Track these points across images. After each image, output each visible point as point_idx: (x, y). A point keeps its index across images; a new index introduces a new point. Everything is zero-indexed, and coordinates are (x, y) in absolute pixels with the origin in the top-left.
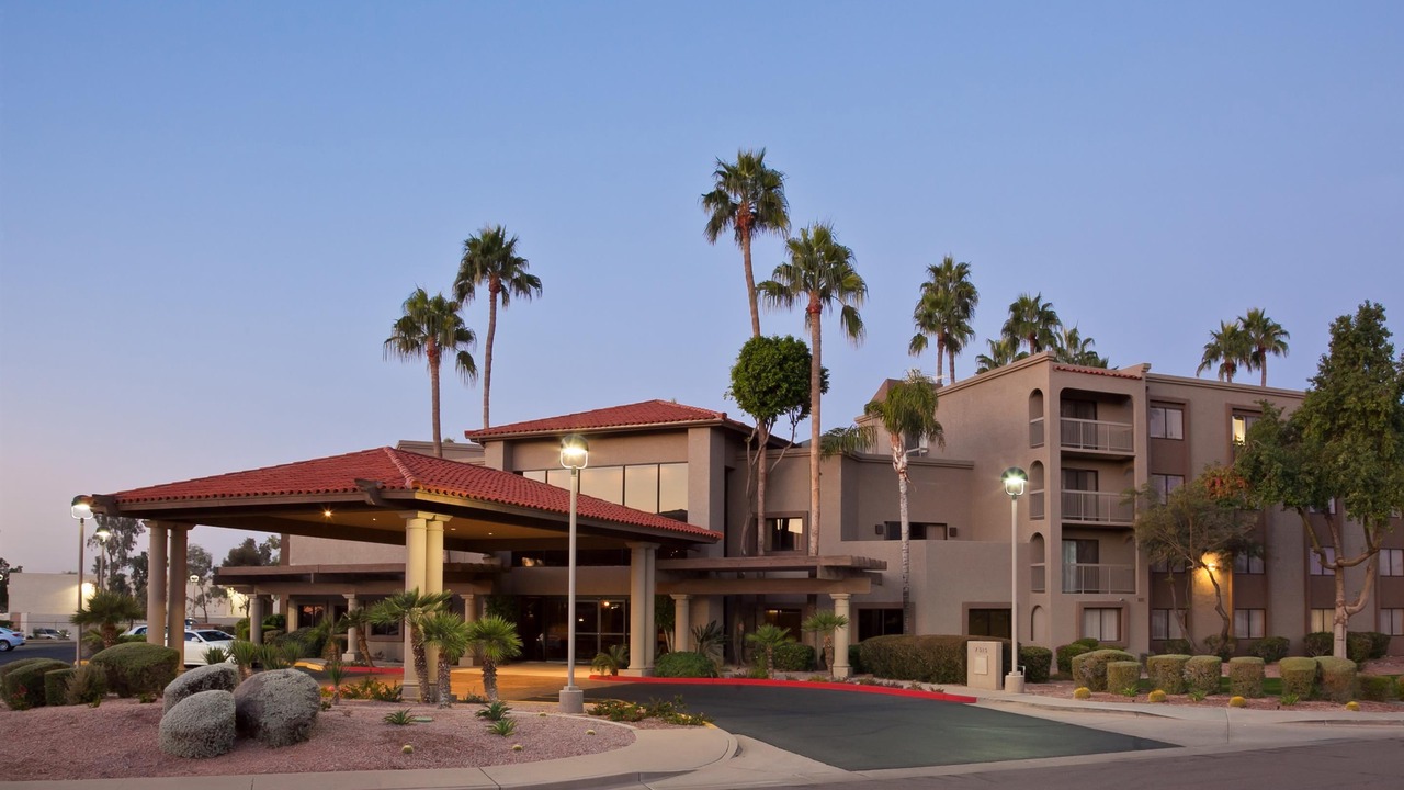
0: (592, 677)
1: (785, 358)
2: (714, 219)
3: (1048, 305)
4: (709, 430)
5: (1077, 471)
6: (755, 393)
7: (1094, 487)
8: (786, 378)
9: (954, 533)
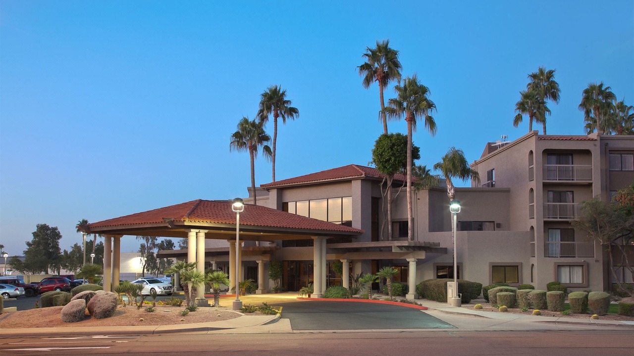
0: (297, 298)
1: (394, 145)
2: (367, 77)
3: (608, 88)
4: (360, 181)
5: (560, 192)
6: (381, 162)
7: (572, 201)
8: (393, 155)
9: (499, 226)
